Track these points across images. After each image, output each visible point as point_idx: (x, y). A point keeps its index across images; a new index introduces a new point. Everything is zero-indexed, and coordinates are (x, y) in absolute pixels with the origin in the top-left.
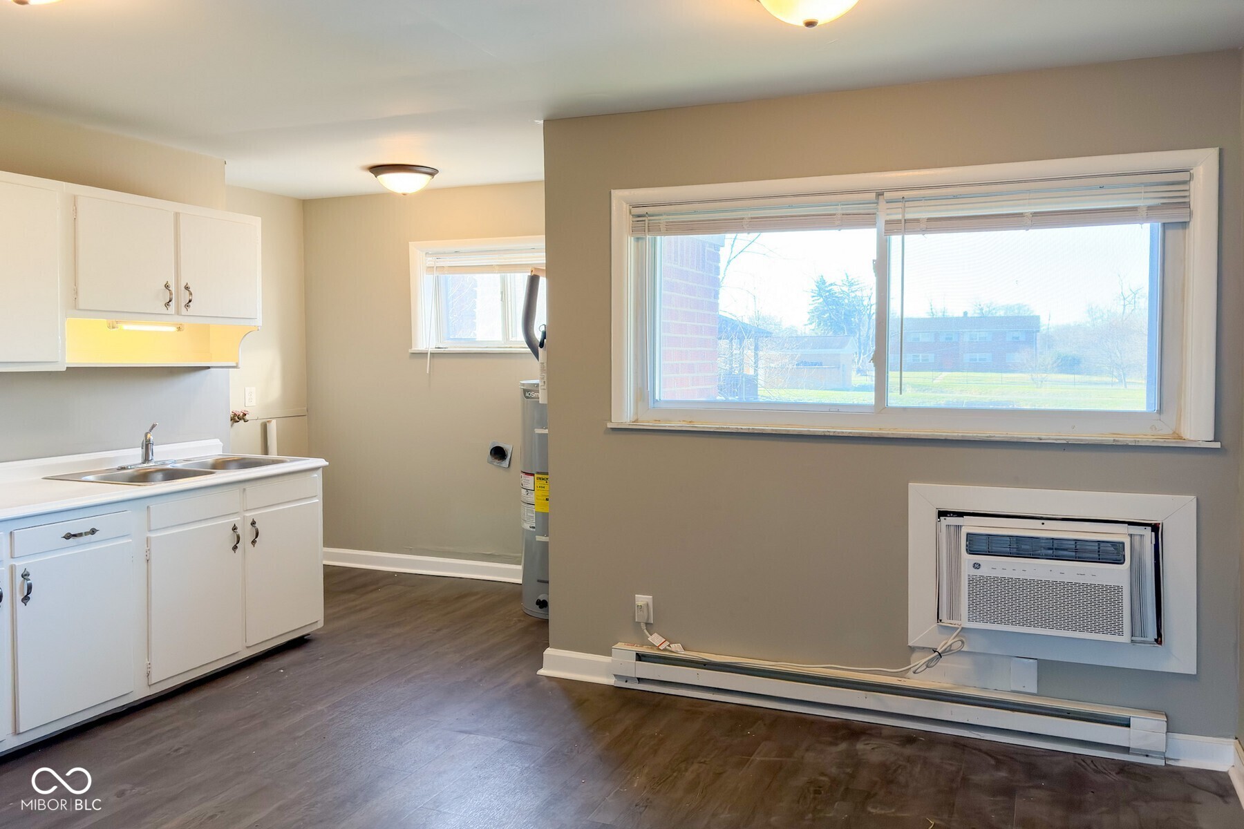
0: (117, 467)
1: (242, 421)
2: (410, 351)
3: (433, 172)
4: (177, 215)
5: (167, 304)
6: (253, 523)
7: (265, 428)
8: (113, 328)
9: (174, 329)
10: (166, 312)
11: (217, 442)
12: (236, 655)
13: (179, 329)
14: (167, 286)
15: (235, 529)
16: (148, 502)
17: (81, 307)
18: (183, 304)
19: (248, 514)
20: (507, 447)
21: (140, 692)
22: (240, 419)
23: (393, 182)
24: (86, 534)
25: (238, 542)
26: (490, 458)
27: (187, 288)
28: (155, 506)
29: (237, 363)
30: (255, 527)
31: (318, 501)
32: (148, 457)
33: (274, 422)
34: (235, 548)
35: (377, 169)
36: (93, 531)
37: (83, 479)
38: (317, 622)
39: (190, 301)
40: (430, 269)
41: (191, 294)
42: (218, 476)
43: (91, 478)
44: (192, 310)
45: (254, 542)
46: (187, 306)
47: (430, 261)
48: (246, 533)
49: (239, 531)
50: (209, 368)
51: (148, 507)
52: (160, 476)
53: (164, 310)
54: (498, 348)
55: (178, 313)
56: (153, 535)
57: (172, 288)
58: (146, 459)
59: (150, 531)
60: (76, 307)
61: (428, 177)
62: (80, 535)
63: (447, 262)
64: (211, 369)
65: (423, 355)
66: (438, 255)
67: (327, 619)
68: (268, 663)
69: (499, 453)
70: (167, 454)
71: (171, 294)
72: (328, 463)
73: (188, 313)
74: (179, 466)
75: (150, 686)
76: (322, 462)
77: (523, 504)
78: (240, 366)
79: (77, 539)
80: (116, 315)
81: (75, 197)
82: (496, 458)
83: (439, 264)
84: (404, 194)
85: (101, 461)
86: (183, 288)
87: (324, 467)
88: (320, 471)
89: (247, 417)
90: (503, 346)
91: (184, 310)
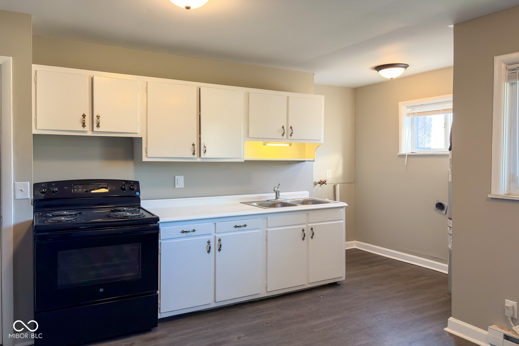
0: (266, 200)
1: (324, 184)
2: (398, 154)
3: (406, 66)
4: (288, 97)
5: (283, 135)
6: (312, 229)
7: (335, 187)
8: (265, 145)
9: (288, 145)
10: (283, 138)
11: (307, 192)
12: (304, 286)
13: (290, 145)
14: (283, 127)
15: (303, 230)
16: (267, 216)
17: (250, 137)
18: (289, 135)
19: (309, 225)
20: (446, 203)
21: (263, 294)
22: (323, 184)
23: (387, 74)
24: (243, 226)
25: (304, 236)
26: (436, 209)
27: (291, 128)
28: (269, 217)
29: (314, 159)
30: (312, 231)
31: (343, 222)
32: (277, 197)
33: (338, 185)
34: (303, 239)
35: (379, 68)
36: (245, 226)
37: (252, 204)
38: (342, 277)
39: (292, 133)
40: (409, 114)
41: (292, 130)
42: (299, 207)
43: (255, 204)
44: (293, 137)
45: (312, 237)
46: (291, 135)
47: (409, 111)
48: (308, 233)
49: (305, 232)
50: (305, 161)
51: (267, 218)
52: (279, 205)
53: (281, 137)
54: (442, 152)
55: (287, 138)
56: (269, 229)
57: (285, 128)
58: (277, 198)
59: (268, 228)
60: (248, 137)
61: (403, 69)
62: (240, 226)
63: (417, 110)
64: (306, 162)
65: (403, 156)
66: (413, 107)
67: (347, 277)
68: (318, 292)
69: (440, 206)
70: (285, 196)
71: (284, 130)
72: (347, 205)
73: (291, 138)
74: (288, 201)
75: (267, 292)
76: (345, 204)
77: (448, 235)
78: (315, 160)
79: (240, 228)
80: (266, 140)
81: (249, 93)
82: (439, 209)
83: (413, 112)
84: (392, 79)
85: (261, 197)
86: (289, 128)
87: (346, 207)
88: (344, 208)
89: (326, 182)
90: (445, 151)
91: (289, 137)
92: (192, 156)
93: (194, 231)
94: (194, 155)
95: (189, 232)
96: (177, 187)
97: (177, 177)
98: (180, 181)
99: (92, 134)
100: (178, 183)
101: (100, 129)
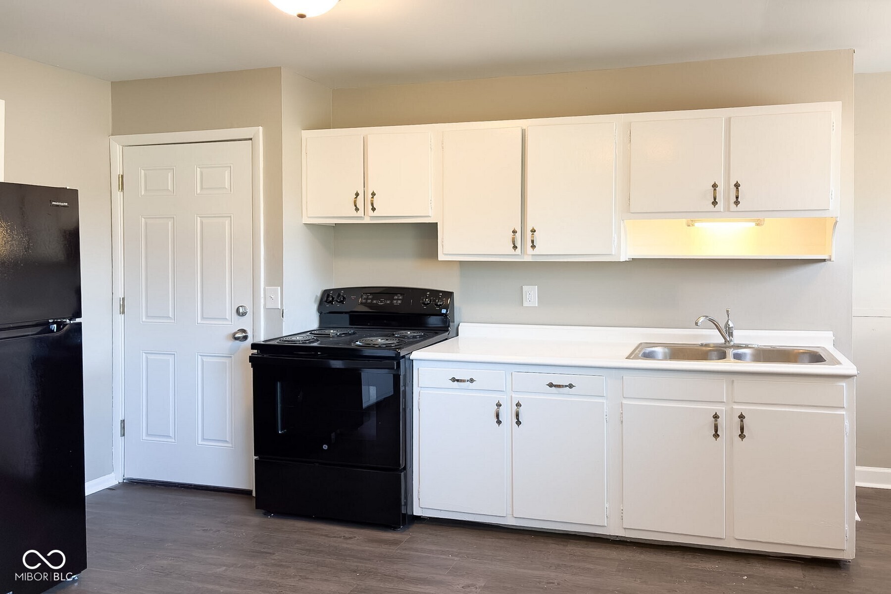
5: (714, 203)
6: (742, 417)
8: (689, 226)
9: (752, 224)
10: (716, 210)
11: (829, 335)
12: (720, 540)
13: (758, 224)
14: (715, 186)
15: (715, 417)
16: (623, 373)
17: (634, 211)
18: (733, 201)
19: (736, 407)
24: (565, 386)
25: (717, 431)
27: (736, 185)
29: (831, 257)
30: (742, 420)
31: (848, 413)
32: (726, 339)
34: (716, 436)
36: (571, 386)
39: (738, 198)
41: (739, 191)
45: (742, 436)
46: (736, 202)
48: (730, 425)
49: (721, 420)
53: (712, 208)
55: (729, 210)
56: (625, 402)
57: (721, 188)
58: (726, 341)
59: (624, 397)
60: (630, 211)
62: (560, 386)
71: (716, 193)
72: (858, 373)
73: (738, 210)
75: (624, 528)
79: (555, 389)
81: (630, 124)
85: (696, 336)
86: (731, 186)
88: (853, 381)
91: (733, 206)
92: (512, 251)
93: (472, 380)
94: (515, 250)
95: (463, 381)
96: (525, 304)
97: (525, 288)
98: (531, 294)
99: (371, 220)
100: (528, 297)
101: (376, 213)
